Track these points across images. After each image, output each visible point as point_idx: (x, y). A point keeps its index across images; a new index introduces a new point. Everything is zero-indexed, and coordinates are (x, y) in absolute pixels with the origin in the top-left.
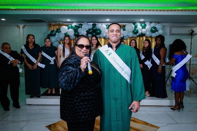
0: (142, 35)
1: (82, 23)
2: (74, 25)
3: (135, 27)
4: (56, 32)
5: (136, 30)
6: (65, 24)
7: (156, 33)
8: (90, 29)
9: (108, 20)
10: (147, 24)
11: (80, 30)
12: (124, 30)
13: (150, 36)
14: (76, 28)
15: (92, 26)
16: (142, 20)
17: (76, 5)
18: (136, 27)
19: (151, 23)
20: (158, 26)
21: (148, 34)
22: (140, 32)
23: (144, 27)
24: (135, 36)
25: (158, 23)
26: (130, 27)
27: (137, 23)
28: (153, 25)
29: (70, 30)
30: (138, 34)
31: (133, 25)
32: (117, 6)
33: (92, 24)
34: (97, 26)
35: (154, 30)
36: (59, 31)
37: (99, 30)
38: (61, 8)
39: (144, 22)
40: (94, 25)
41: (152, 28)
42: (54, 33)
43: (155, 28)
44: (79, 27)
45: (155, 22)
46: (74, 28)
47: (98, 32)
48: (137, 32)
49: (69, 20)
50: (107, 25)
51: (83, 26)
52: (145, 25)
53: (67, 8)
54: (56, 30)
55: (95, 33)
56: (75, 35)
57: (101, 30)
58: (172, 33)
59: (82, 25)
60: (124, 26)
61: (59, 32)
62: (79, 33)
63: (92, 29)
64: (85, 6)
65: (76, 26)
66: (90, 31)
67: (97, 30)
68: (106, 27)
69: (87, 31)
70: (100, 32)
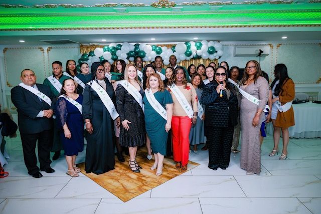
0: (198, 57)
1: (121, 44)
2: (111, 46)
3: (187, 47)
4: (89, 56)
5: (188, 51)
6: (100, 44)
7: (215, 54)
8: (131, 52)
9: (153, 39)
10: (202, 43)
11: (118, 53)
12: (174, 51)
13: (207, 58)
14: (113, 50)
15: (134, 47)
16: (196, 38)
17: (110, 22)
18: (189, 47)
19: (208, 41)
20: (217, 46)
21: (205, 55)
22: (194, 54)
23: (199, 48)
24: (188, 58)
25: (219, 41)
26: (181, 48)
27: (190, 42)
28: (211, 44)
29: (107, 52)
30: (192, 57)
31: (185, 45)
32: (160, 23)
33: (134, 44)
34: (140, 46)
35: (212, 51)
36: (92, 54)
37: (143, 52)
38: (92, 27)
39: (199, 41)
40: (137, 46)
41: (209, 48)
42: (85, 57)
43: (213, 48)
44: (117, 49)
45: (214, 41)
46: (111, 51)
47: (142, 54)
48: (190, 54)
49: (104, 40)
50: (152, 46)
51: (122, 48)
52: (201, 45)
53: (99, 27)
54: (88, 53)
56: (113, 59)
57: (145, 52)
58: (236, 54)
59: (121, 46)
60: (174, 46)
61: (92, 56)
63: (135, 51)
64: (121, 24)
65: (114, 48)
66: (132, 54)
67: (140, 52)
68: (151, 48)
69: (127, 54)
70: (145, 54)
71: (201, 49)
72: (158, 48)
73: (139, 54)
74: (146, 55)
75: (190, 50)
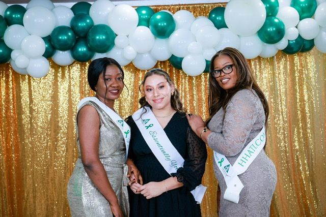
1: (25, 5)
5: (272, 24)
8: (60, 30)
12: (221, 25)
15: (71, 15)
18: (272, 11)
22: (291, 34)
23: (307, 11)
24: (271, 50)
26: (246, 12)
30: (283, 44)
33: (72, 4)
34: (92, 12)
37: (105, 29)
40: (81, 11)
44: (8, 22)
47: (100, 37)
48: (280, 33)
50: (138, 9)
51: (26, 17)
52: (314, 1)
55: (86, 44)
57: (112, 31)
59: (23, 11)
60: (220, 10)
62: (10, 50)
63: (73, 28)
66: (63, 38)
67: (94, 29)
68: (135, 16)
69: (48, 39)
70: (111, 37)
71: (311, 15)
72: (159, 17)
73: (90, 38)
74: (117, 41)
75: (276, 21)
